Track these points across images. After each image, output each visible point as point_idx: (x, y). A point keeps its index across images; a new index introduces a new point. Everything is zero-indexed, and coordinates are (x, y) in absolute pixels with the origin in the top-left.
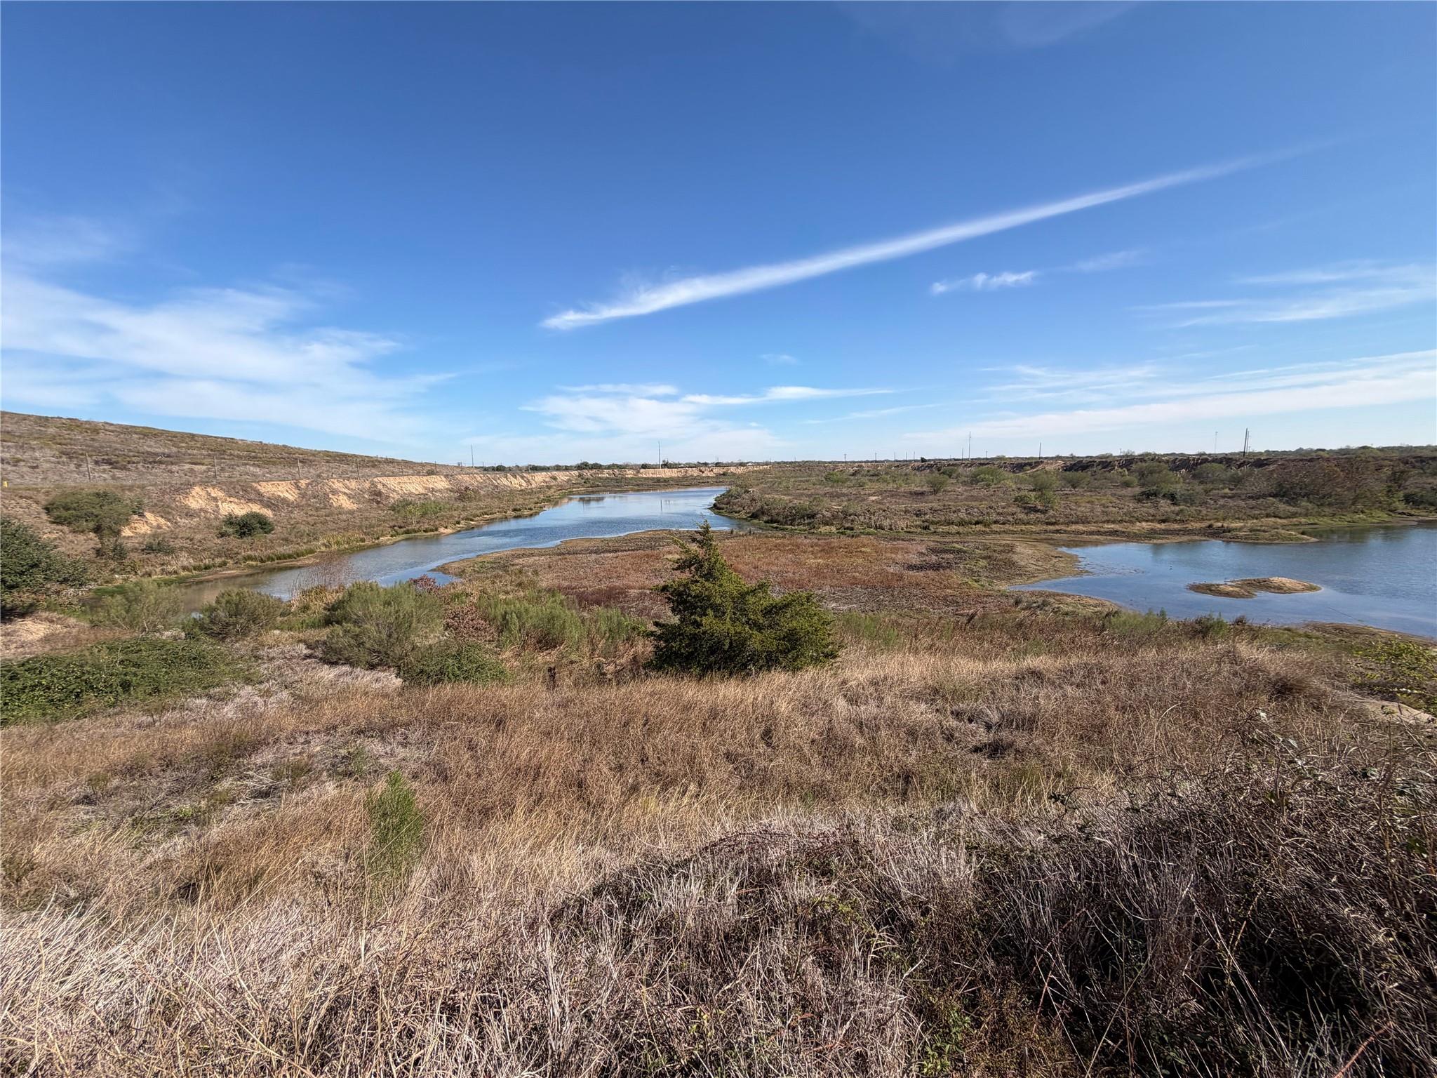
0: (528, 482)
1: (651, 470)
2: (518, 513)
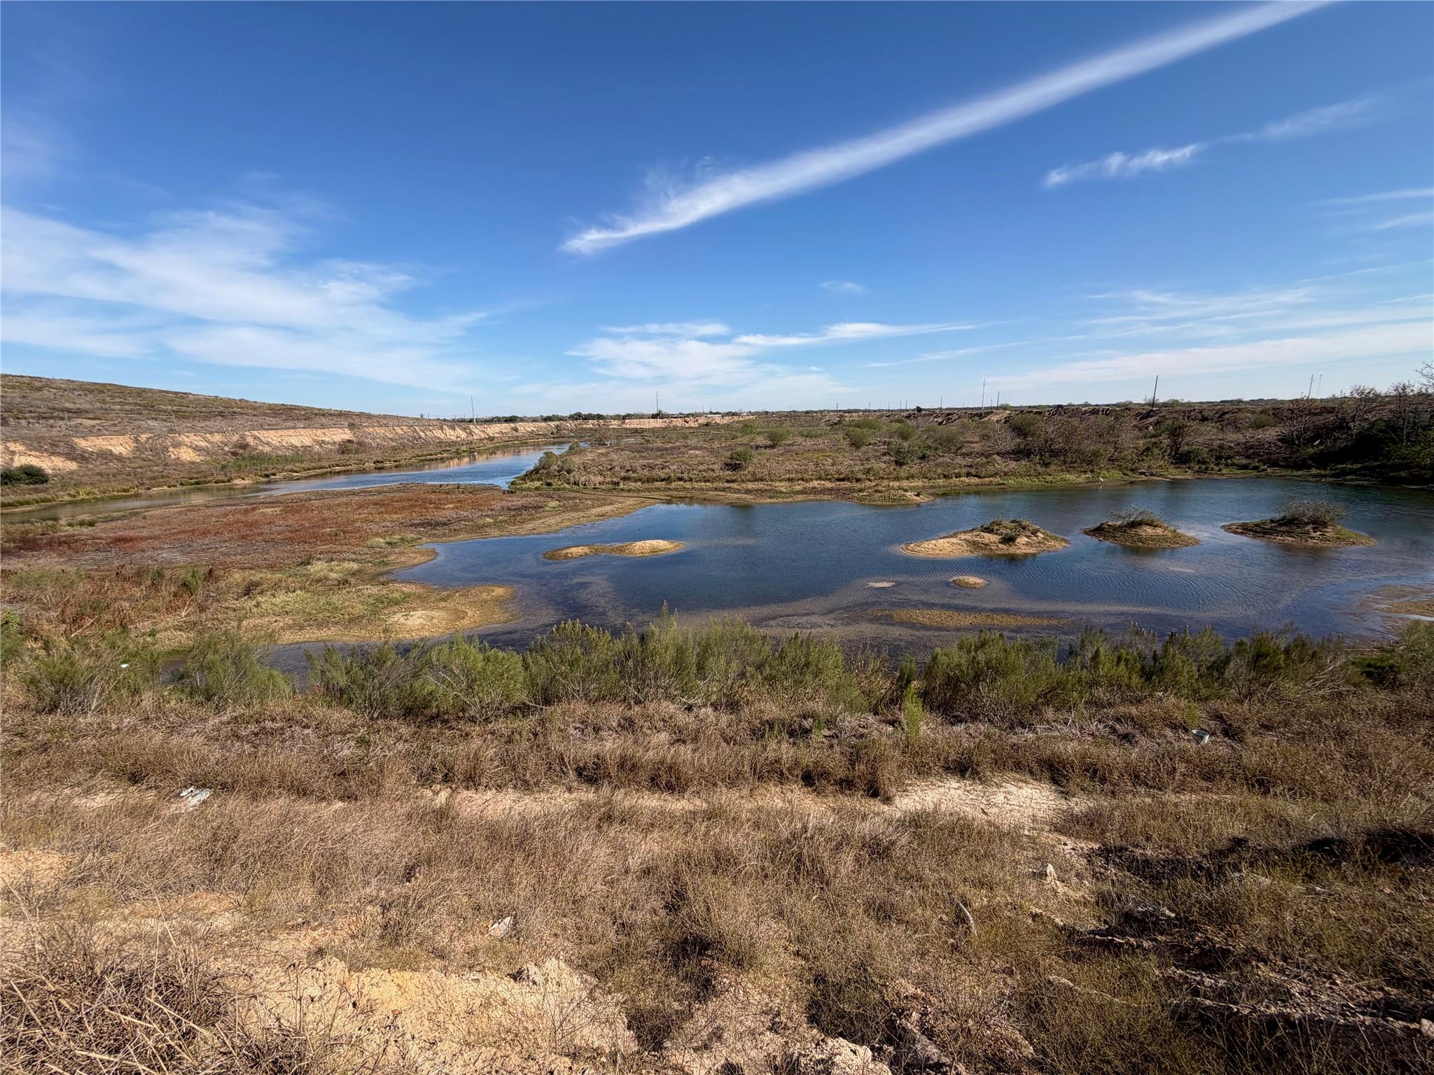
0: (471, 433)
1: (636, 421)
2: (380, 465)
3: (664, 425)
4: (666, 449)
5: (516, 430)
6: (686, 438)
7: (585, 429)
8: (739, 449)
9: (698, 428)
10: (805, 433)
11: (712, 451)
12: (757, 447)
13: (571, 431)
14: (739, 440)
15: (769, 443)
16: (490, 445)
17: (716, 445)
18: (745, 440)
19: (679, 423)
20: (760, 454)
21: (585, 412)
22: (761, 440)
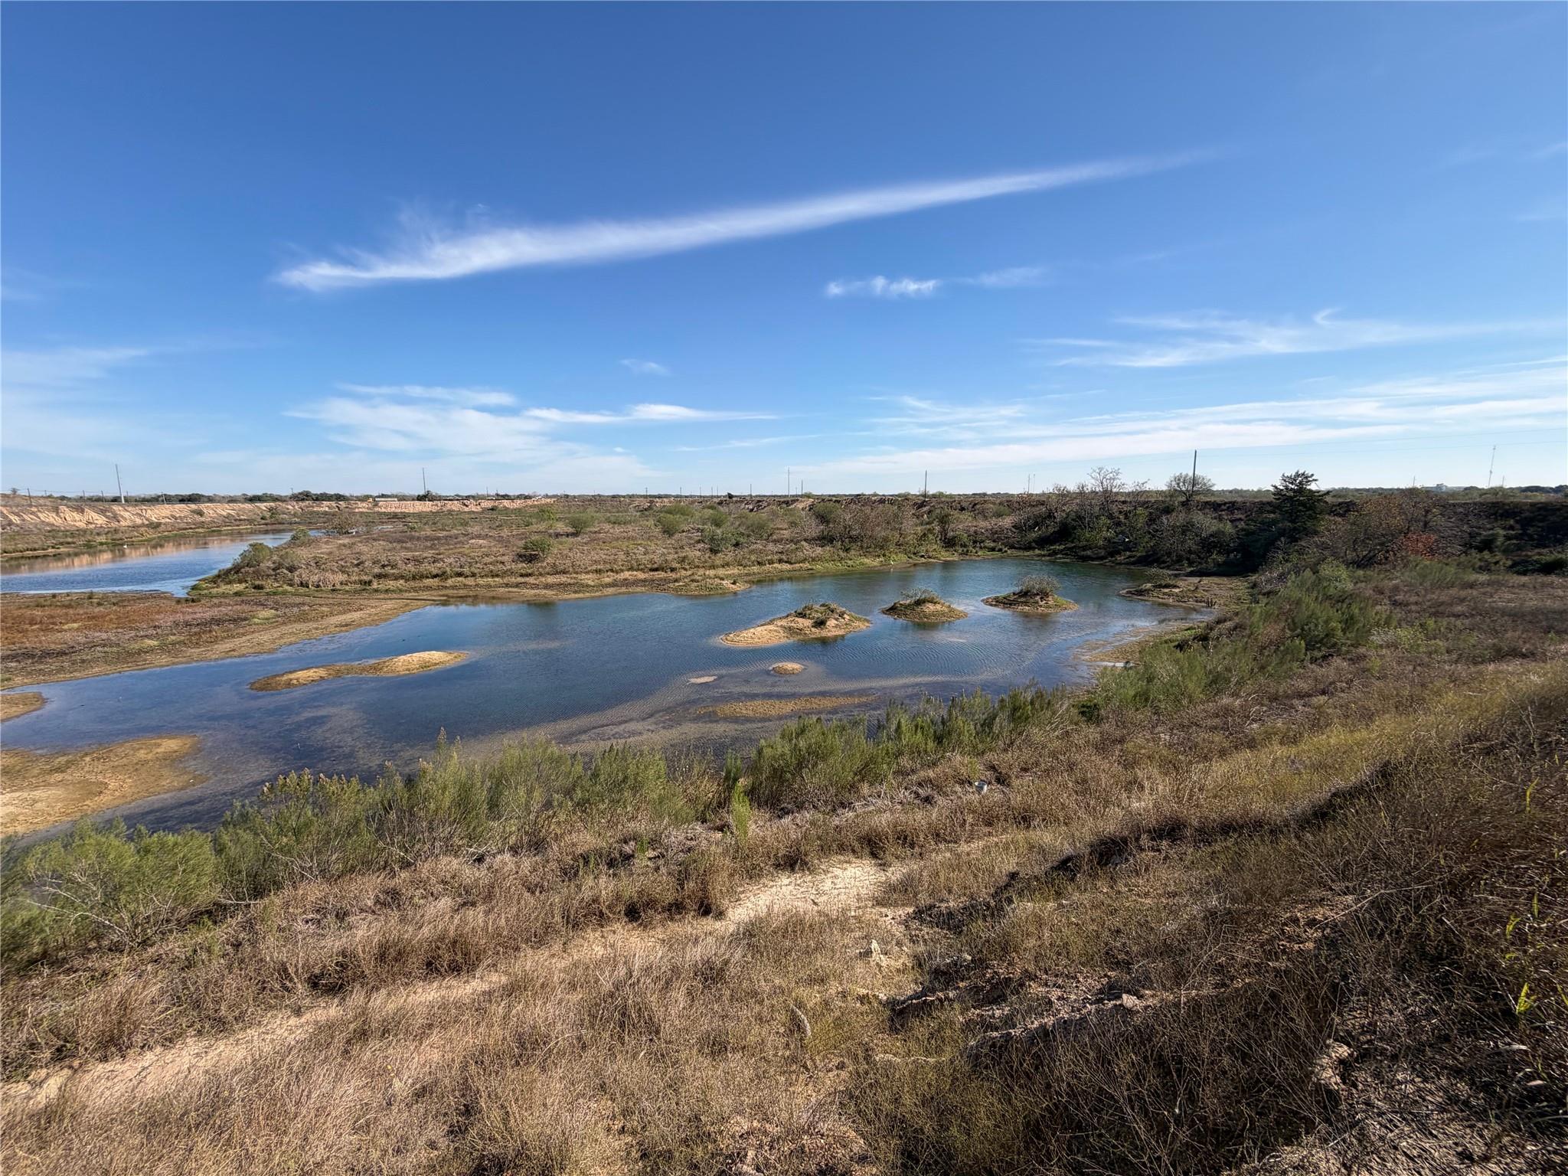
0: (115, 518)
3: (435, 509)
4: (438, 538)
5: (200, 513)
6: (465, 524)
7: (317, 513)
8: (535, 538)
9: (482, 512)
10: (613, 519)
11: (500, 540)
12: (557, 535)
13: (295, 515)
14: (534, 528)
15: (571, 530)
16: (151, 534)
17: (505, 533)
18: (542, 527)
19: (456, 506)
20: (561, 543)
21: (316, 490)
22: (561, 527)
